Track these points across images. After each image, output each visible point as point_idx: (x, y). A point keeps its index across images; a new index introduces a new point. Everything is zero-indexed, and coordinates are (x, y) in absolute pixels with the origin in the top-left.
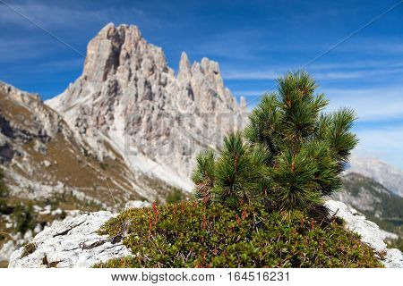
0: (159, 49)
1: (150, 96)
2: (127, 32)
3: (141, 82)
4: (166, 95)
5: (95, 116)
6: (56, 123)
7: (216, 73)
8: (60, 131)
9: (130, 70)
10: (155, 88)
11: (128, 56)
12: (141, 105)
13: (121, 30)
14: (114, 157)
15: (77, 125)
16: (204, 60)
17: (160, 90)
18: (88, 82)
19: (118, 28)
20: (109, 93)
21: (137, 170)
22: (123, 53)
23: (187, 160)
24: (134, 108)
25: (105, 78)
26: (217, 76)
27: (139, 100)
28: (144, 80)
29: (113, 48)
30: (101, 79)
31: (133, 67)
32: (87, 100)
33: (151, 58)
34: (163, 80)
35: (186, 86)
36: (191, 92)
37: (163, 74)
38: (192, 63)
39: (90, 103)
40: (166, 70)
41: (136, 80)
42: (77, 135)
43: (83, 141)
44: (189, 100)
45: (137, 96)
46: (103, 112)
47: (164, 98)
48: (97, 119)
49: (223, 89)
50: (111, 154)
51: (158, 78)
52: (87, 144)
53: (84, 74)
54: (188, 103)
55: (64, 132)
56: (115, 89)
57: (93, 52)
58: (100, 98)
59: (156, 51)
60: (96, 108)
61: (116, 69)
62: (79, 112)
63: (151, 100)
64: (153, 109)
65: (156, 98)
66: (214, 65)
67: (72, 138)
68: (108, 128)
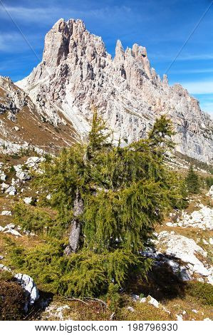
0: (100, 38)
1: (92, 77)
2: (74, 25)
3: (85, 66)
4: (104, 75)
5: (51, 93)
6: (23, 99)
7: (144, 56)
8: (26, 105)
9: (77, 56)
10: (96, 70)
11: (75, 45)
12: (85, 84)
13: (69, 24)
14: (65, 124)
15: (38, 100)
16: (135, 46)
17: (100, 71)
18: (46, 66)
19: (67, 23)
20: (62, 75)
21: (82, 132)
22: (71, 42)
23: (120, 125)
24: (80, 86)
25: (58, 63)
26: (144, 59)
27: (84, 79)
28: (87, 64)
29: (64, 39)
30: (55, 64)
31: (79, 53)
32: (45, 81)
33: (93, 46)
34: (102, 63)
35: (119, 67)
36: (123, 72)
37: (103, 58)
38: (125, 49)
39: (47, 83)
40: (104, 55)
41: (81, 64)
42: (38, 107)
43: (43, 112)
44: (122, 79)
45: (82, 76)
46: (57, 90)
47: (103, 77)
48: (53, 95)
49: (150, 68)
50: (63, 120)
51: (98, 62)
52: (45, 114)
53: (43, 60)
54: (121, 81)
55: (28, 105)
56: (66, 72)
57: (49, 43)
58: (55, 78)
59: (97, 40)
60: (52, 87)
61: (66, 55)
62: (40, 90)
63: (93, 79)
64: (94, 86)
65: (97, 78)
66: (142, 49)
67: (34, 109)
68: (62, 102)
